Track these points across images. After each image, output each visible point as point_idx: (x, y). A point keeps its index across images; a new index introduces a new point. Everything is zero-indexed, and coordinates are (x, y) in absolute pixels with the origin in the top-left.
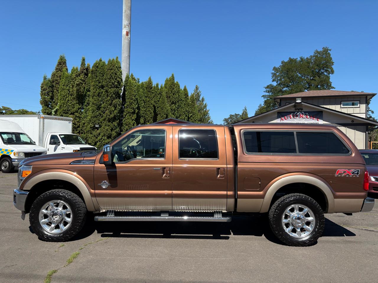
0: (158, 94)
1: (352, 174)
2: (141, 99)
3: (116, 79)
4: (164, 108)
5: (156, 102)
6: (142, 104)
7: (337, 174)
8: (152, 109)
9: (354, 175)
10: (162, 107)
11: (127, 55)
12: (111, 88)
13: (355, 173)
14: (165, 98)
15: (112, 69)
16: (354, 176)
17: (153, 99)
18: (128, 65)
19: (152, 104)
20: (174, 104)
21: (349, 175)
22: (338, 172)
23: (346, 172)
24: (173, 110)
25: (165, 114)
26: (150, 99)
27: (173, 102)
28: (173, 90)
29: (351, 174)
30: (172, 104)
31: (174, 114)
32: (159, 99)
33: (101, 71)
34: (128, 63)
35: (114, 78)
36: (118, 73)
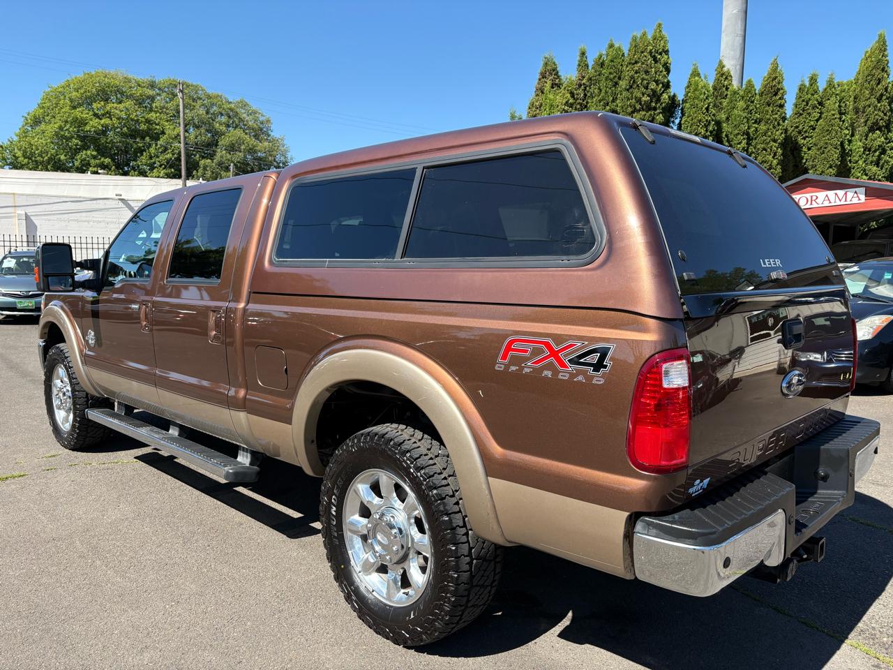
0: (814, 107)
1: (571, 368)
2: (736, 132)
3: (646, 88)
4: (830, 147)
5: (806, 132)
6: (740, 143)
7: (504, 357)
8: (775, 154)
9: (579, 373)
10: (822, 144)
11: (735, 11)
12: (633, 112)
13: (588, 359)
14: (833, 115)
15: (636, 62)
16: (580, 378)
17: (779, 124)
18: (739, 40)
19: (775, 141)
20: (880, 129)
21: (556, 372)
22: (509, 348)
23: (541, 351)
24: (875, 151)
25: (831, 167)
26: (771, 127)
27: (876, 123)
28: (879, 84)
29: (563, 365)
30: (872, 130)
31: (877, 164)
32: (817, 121)
33: (610, 73)
34: (740, 32)
35: (641, 83)
36: (653, 70)
